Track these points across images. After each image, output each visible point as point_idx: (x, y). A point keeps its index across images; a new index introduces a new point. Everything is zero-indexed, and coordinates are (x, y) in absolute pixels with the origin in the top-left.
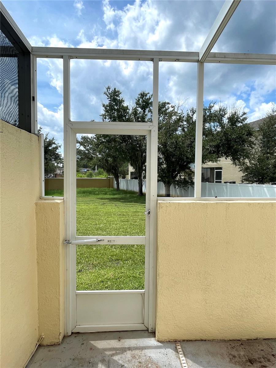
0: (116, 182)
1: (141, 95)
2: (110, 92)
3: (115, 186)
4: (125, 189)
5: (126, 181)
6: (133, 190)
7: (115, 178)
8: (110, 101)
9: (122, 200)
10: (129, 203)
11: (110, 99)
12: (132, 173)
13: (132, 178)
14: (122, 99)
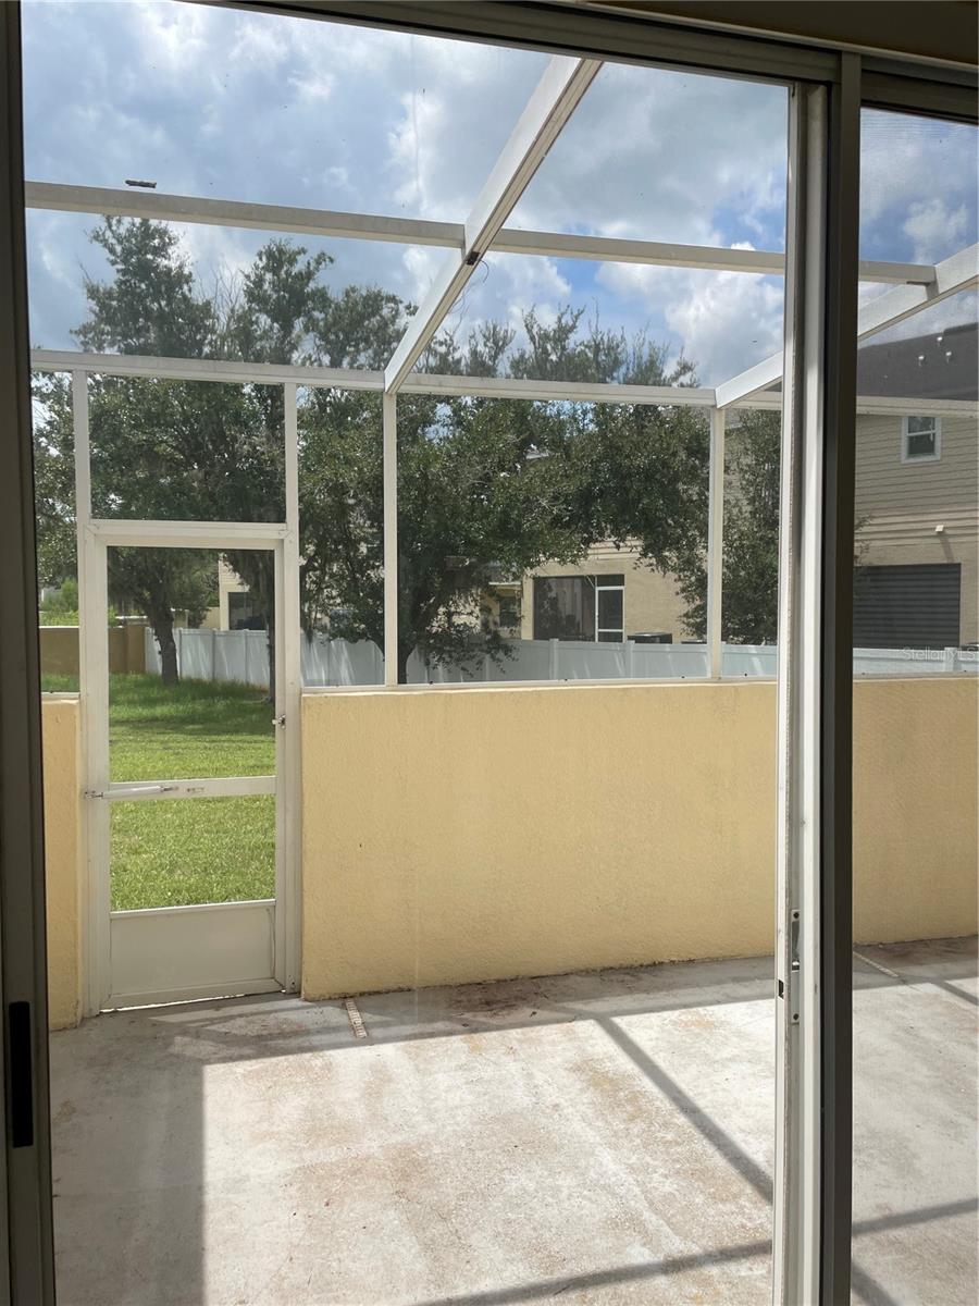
0: (158, 642)
1: (268, 258)
2: (122, 231)
3: (156, 664)
4: (205, 676)
5: (210, 638)
6: (242, 679)
7: (153, 625)
8: (124, 272)
9: (191, 727)
10: (223, 738)
11: (121, 267)
12: (234, 599)
13: (236, 622)
14: (181, 267)
